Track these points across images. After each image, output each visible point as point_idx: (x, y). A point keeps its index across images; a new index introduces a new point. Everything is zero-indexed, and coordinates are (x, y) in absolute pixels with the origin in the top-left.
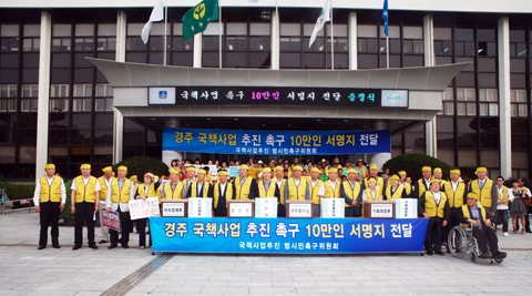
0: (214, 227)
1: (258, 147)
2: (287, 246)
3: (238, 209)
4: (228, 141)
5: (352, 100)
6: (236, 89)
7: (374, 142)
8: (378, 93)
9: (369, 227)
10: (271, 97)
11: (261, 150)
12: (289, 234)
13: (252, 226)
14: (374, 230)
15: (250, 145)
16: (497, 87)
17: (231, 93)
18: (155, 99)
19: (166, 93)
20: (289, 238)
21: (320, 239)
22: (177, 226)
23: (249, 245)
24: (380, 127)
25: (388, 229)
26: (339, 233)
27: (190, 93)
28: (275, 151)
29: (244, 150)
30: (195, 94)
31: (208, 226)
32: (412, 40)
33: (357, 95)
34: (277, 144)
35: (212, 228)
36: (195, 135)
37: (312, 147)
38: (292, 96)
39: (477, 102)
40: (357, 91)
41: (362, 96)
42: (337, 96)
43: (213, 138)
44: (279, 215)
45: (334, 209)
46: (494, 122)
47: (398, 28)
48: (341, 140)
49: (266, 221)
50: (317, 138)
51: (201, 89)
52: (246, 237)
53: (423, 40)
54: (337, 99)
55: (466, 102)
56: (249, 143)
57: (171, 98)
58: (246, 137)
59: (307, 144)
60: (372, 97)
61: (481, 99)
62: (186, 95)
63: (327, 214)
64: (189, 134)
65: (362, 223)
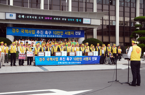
0: (52, 59)
1: (42, 35)
2: (69, 63)
3: (58, 54)
4: (32, 32)
7: (79, 34)
8: (82, 19)
9: (87, 58)
11: (43, 36)
12: (70, 60)
13: (61, 58)
14: (89, 59)
15: (40, 34)
16: (115, 16)
18: (8, 17)
19: (12, 15)
20: (69, 61)
21: (77, 61)
22: (42, 59)
23: (60, 63)
24: (81, 29)
25: (92, 58)
26: (81, 60)
28: (48, 36)
29: (37, 36)
30: (23, 16)
31: (50, 58)
34: (49, 34)
35: (51, 59)
36: (20, 30)
37: (60, 35)
38: (55, 19)
39: (109, 20)
40: (76, 18)
41: (77, 20)
43: (27, 31)
44: (67, 55)
45: (80, 54)
46: (114, 27)
48: (69, 33)
49: (64, 57)
50: (62, 32)
51: (25, 15)
52: (59, 61)
55: (106, 20)
56: (39, 33)
57: (14, 17)
58: (38, 31)
59: (58, 34)
60: (80, 20)
61: (111, 19)
62: (20, 16)
63: (78, 55)
64: (17, 29)
65: (86, 57)
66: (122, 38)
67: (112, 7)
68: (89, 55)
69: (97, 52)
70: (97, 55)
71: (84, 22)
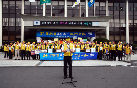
0: (53, 55)
3: (58, 51)
4: (53, 34)
5: (85, 24)
6: (56, 22)
8: (91, 22)
9: (85, 54)
10: (65, 24)
11: (62, 36)
13: (61, 54)
14: (86, 55)
15: (59, 35)
17: (54, 23)
18: (35, 24)
19: (38, 22)
21: (75, 57)
22: (45, 55)
23: (61, 58)
25: (89, 55)
26: (79, 56)
27: (44, 23)
28: (66, 37)
30: (45, 23)
31: (52, 54)
32: (103, 6)
33: (86, 23)
34: (66, 35)
36: (45, 33)
38: (70, 23)
39: (120, 23)
40: (86, 22)
41: (87, 23)
42: (81, 23)
43: (50, 34)
45: (78, 50)
47: (99, 3)
48: (83, 34)
50: (77, 33)
51: (47, 22)
53: (105, 6)
55: (117, 23)
57: (39, 24)
58: (58, 33)
59: (74, 35)
60: (90, 23)
61: (121, 22)
62: (43, 23)
63: (77, 52)
64: (43, 33)
68: (86, 52)
70: (95, 51)
71: (93, 25)
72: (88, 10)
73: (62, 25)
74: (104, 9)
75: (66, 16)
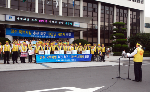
1: (38, 36)
2: (66, 60)
3: (56, 53)
4: (29, 33)
5: (66, 24)
6: (34, 19)
7: (70, 35)
8: (73, 23)
10: (45, 22)
12: (66, 58)
13: (59, 56)
14: (82, 56)
15: (36, 35)
16: (97, 21)
17: (33, 19)
18: (8, 19)
19: (12, 17)
20: (66, 59)
21: (72, 59)
22: (43, 57)
24: (71, 31)
25: (85, 56)
26: (76, 57)
27: (20, 18)
28: (43, 37)
29: (34, 36)
30: (21, 19)
32: (77, 5)
33: (67, 23)
34: (43, 35)
35: (50, 57)
37: (54, 36)
38: (50, 22)
39: (93, 24)
40: (68, 22)
41: (69, 23)
42: (63, 23)
43: (24, 32)
44: (64, 54)
46: (97, 30)
48: (61, 34)
50: (55, 34)
51: (23, 17)
52: (58, 58)
53: (80, 5)
54: (62, 24)
56: (35, 34)
57: (13, 19)
58: (34, 32)
59: (52, 35)
60: (71, 24)
61: (94, 24)
62: (18, 19)
64: (16, 30)
65: (80, 55)
66: (103, 39)
67: (95, 14)
68: (82, 53)
69: (89, 51)
70: (89, 53)
71: (74, 25)
72: (62, 7)
73: (42, 23)
74: (78, 9)
75: (38, 12)
